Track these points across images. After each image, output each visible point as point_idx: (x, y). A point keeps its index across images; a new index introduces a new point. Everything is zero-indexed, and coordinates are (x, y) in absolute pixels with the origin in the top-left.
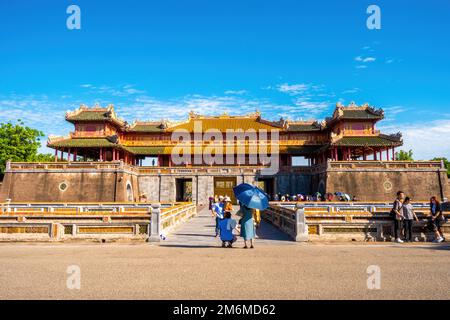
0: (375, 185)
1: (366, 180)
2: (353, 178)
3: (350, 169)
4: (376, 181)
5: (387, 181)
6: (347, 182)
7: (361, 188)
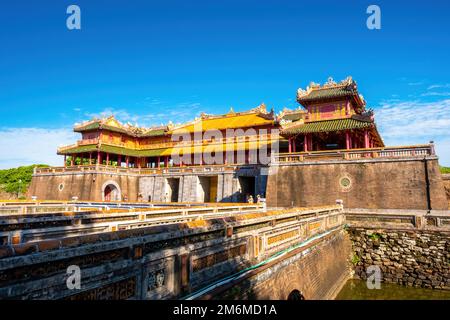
0: (327, 181)
1: (315, 175)
2: (300, 174)
3: (298, 163)
4: (330, 178)
5: (346, 176)
6: (292, 179)
7: (309, 186)
